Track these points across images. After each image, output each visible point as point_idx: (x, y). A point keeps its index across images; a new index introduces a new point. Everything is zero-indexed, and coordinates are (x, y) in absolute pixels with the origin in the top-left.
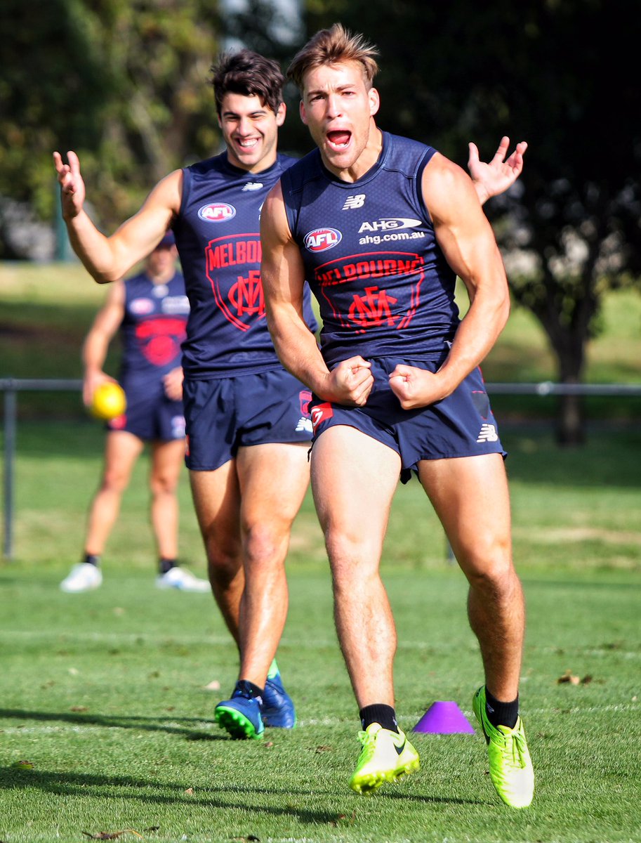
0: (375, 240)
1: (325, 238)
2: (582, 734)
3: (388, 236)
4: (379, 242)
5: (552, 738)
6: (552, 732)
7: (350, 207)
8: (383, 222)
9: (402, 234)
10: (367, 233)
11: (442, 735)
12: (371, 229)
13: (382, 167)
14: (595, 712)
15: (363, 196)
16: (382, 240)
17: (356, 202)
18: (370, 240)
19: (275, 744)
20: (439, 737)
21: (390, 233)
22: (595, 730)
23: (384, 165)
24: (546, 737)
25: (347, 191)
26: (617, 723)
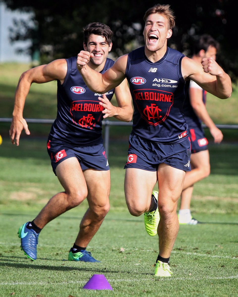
0: (158, 85)
1: (140, 80)
2: (165, 291)
3: (164, 85)
4: (160, 87)
5: (150, 292)
6: (150, 290)
7: (151, 71)
8: (163, 80)
9: (169, 85)
10: (156, 82)
11: (97, 290)
12: (158, 81)
13: (165, 59)
14: (171, 280)
15: (156, 69)
16: (161, 86)
17: (154, 70)
18: (156, 85)
19: (16, 294)
20: (95, 291)
21: (164, 84)
22: (171, 289)
23: (166, 59)
24: (147, 292)
25: (151, 65)
26: (181, 286)
